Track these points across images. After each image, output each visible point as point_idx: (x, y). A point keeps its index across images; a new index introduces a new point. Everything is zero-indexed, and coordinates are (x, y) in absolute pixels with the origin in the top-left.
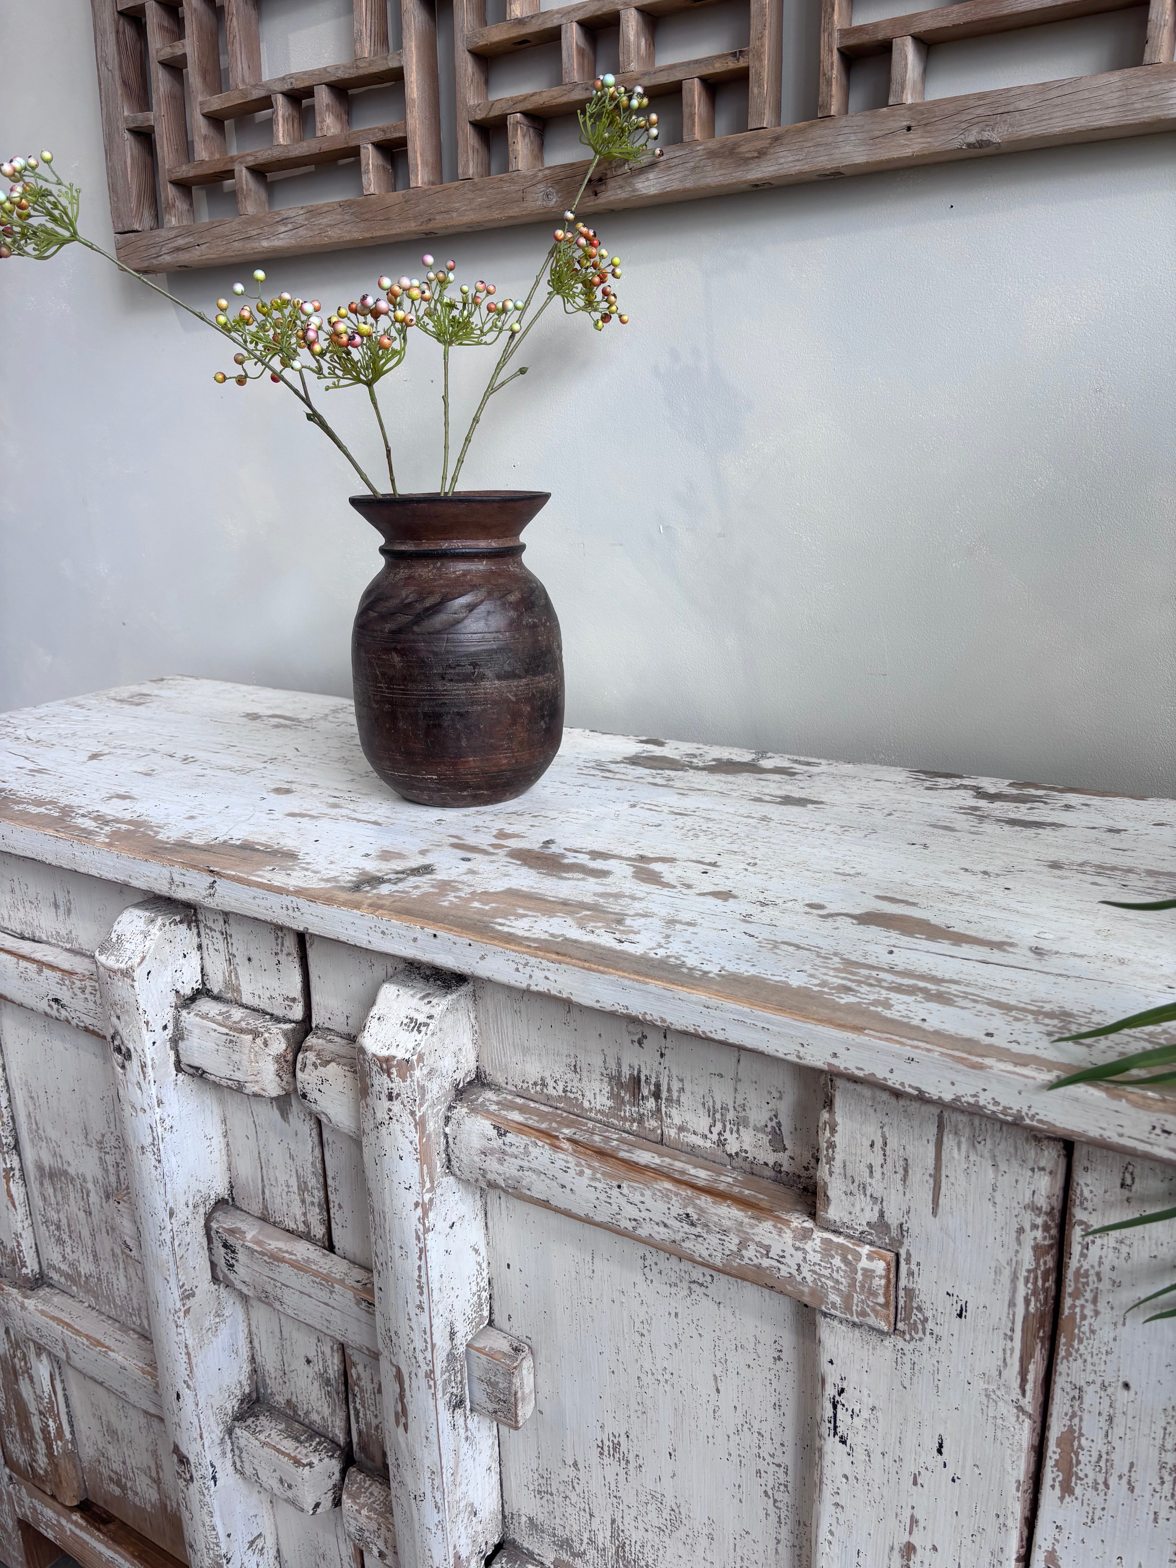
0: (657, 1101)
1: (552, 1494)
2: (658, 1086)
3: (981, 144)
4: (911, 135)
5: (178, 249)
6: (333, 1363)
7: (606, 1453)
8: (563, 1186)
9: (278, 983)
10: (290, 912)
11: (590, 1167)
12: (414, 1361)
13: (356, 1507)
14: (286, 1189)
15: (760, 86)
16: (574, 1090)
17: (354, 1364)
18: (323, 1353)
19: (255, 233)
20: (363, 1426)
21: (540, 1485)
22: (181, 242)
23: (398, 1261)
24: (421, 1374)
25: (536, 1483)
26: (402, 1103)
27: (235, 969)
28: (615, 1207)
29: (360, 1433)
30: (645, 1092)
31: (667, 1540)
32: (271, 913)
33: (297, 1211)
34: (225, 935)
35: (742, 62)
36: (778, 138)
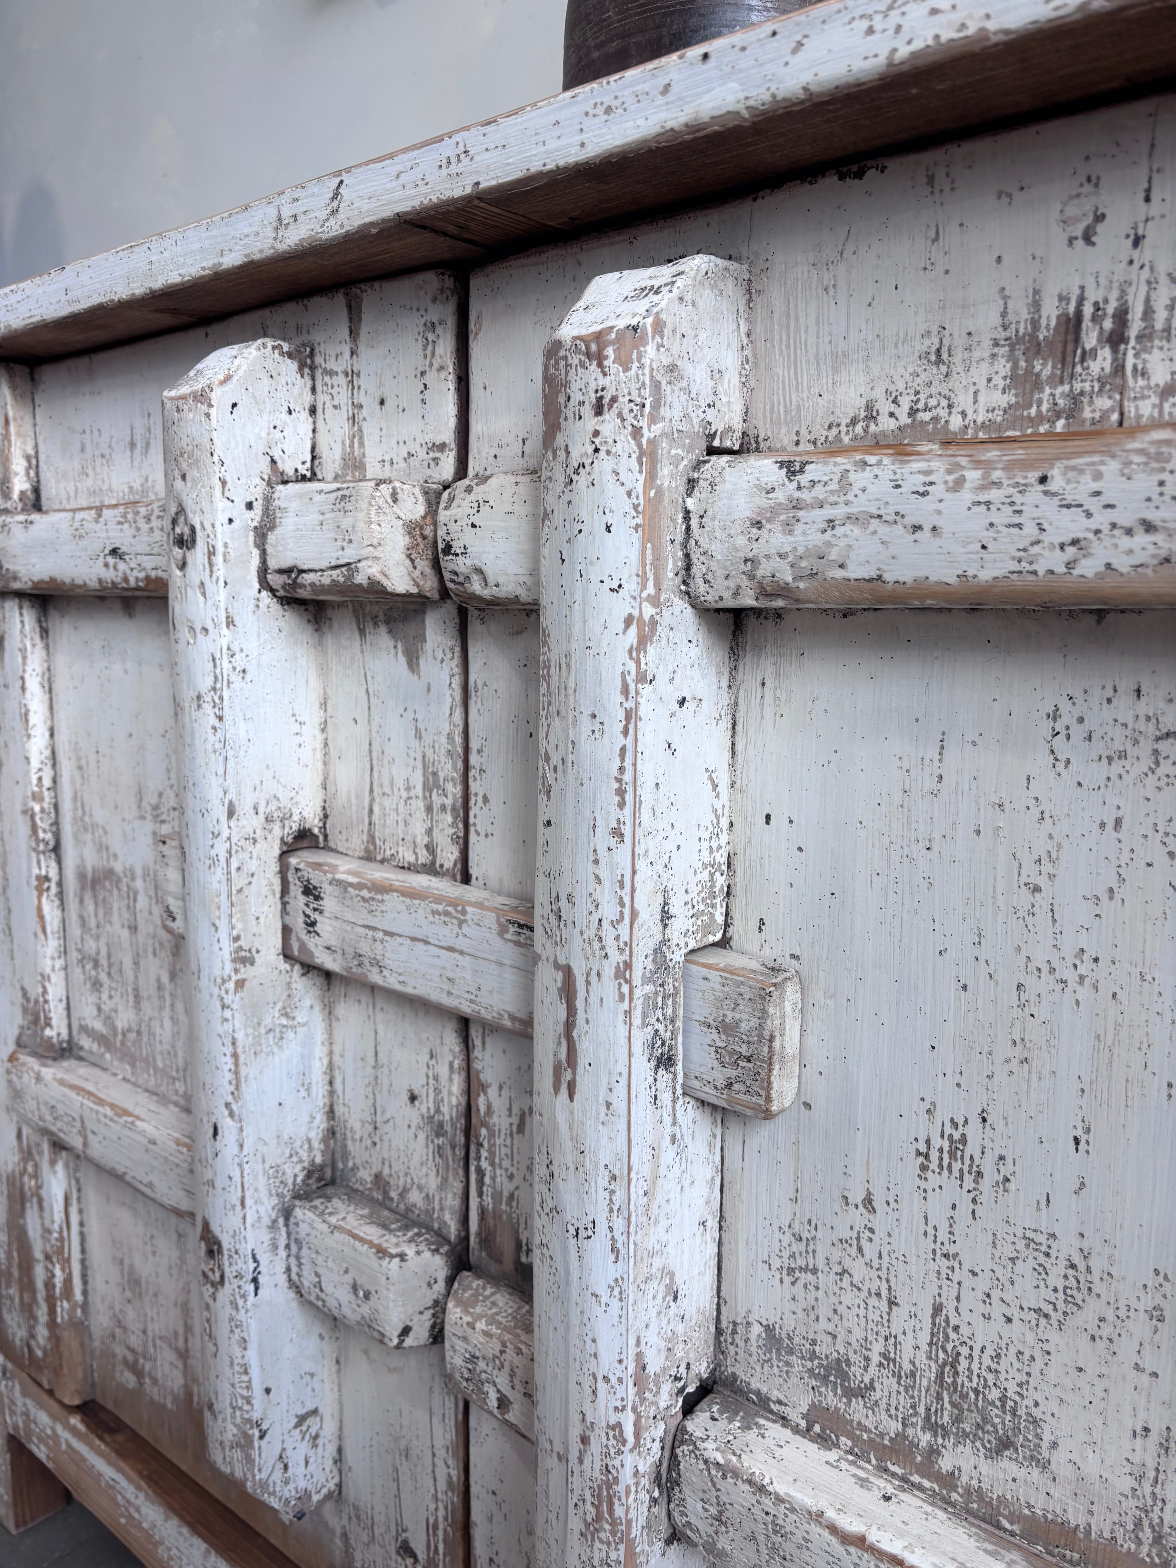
0: (1115, 350)
1: (814, 1271)
2: (1121, 317)
6: (450, 1093)
7: (934, 1165)
8: (917, 528)
9: (420, 425)
10: (453, 167)
11: (978, 464)
12: (596, 945)
13: (467, 1319)
14: (404, 794)
16: (932, 402)
17: (486, 1090)
20: (488, 1200)
21: (793, 1256)
23: (585, 746)
24: (609, 971)
25: (786, 1254)
26: (620, 415)
27: (360, 430)
28: (1030, 529)
29: (483, 1212)
30: (1090, 338)
31: (1053, 1335)
32: (422, 189)
33: (418, 829)
34: (352, 375)
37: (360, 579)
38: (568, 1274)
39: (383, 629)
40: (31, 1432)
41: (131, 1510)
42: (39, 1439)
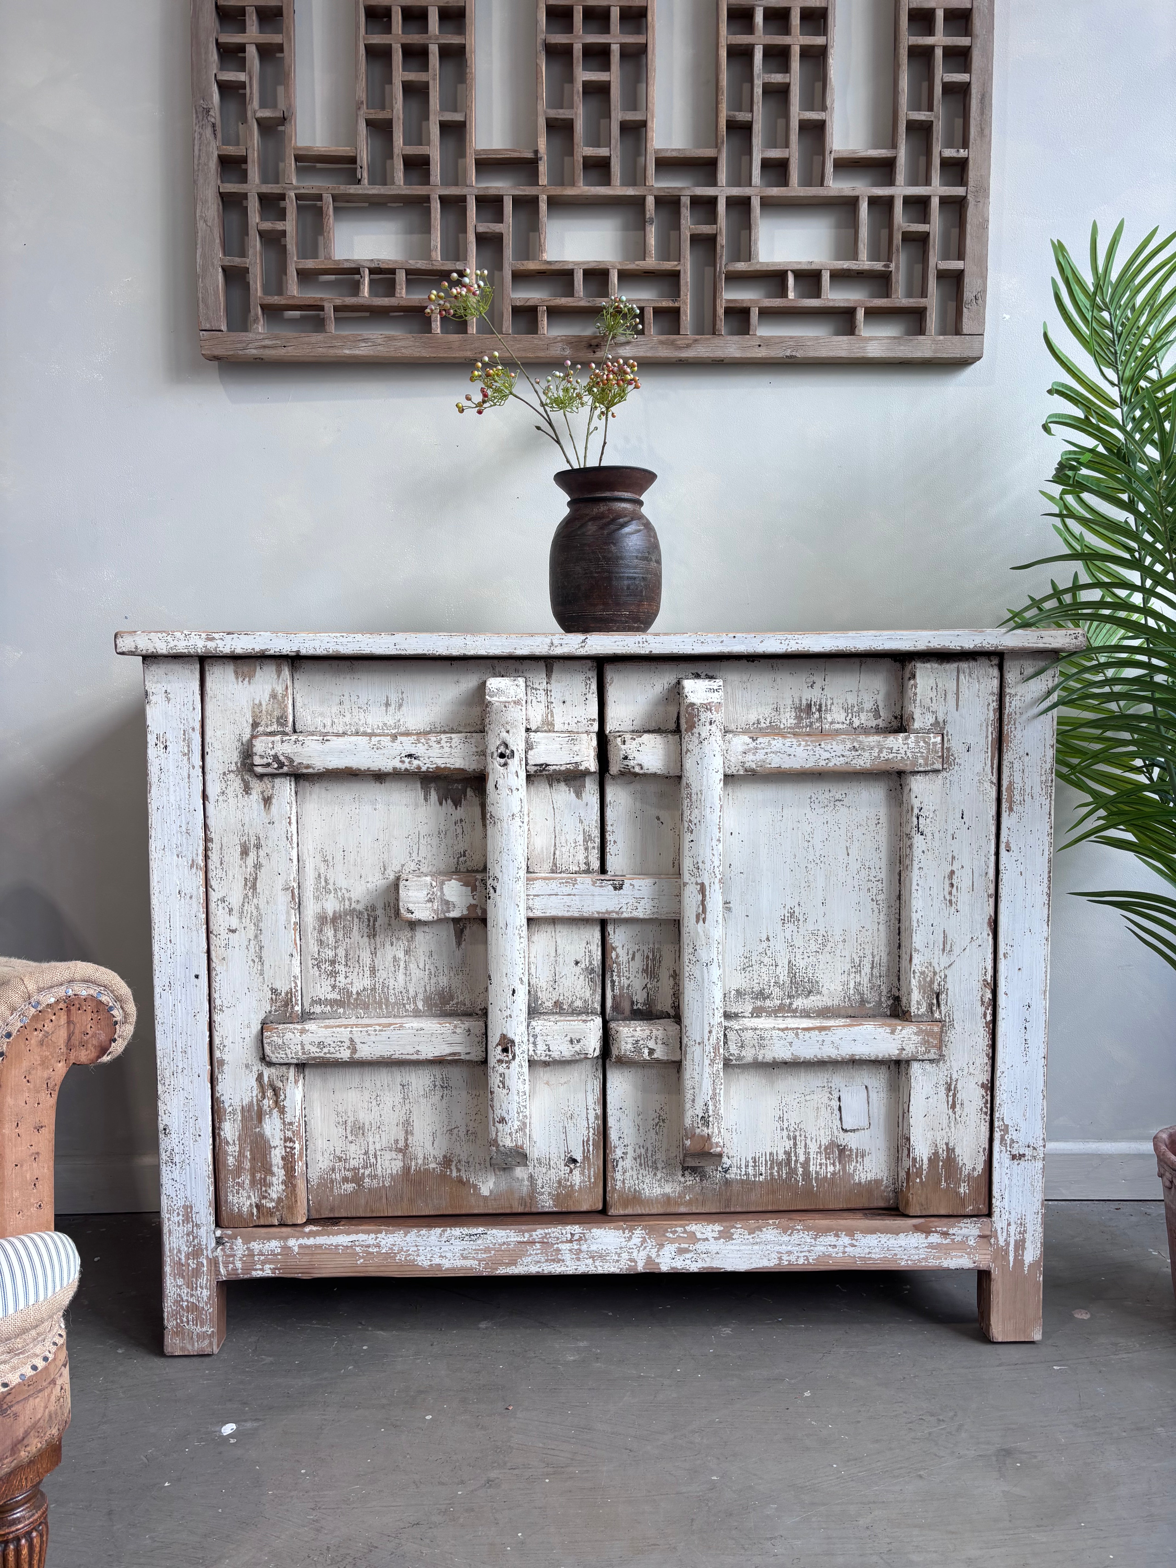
0: (819, 712)
1: (752, 966)
2: (820, 705)
3: (791, 357)
4: (760, 348)
5: (265, 347)
6: (595, 956)
7: (786, 921)
8: (789, 755)
9: (584, 712)
10: (641, 645)
11: (803, 740)
12: (714, 874)
14: (573, 845)
15: (686, 316)
16: (776, 720)
17: (614, 949)
18: (590, 952)
19: (339, 344)
20: (617, 991)
21: (745, 964)
22: (267, 342)
23: (708, 816)
24: (717, 881)
25: (743, 964)
27: (552, 711)
28: (818, 756)
29: (614, 997)
30: (814, 710)
31: (820, 956)
32: (626, 648)
33: (581, 857)
34: (547, 691)
35: (676, 305)
36: (696, 340)
37: (582, 768)
38: (703, 980)
39: (563, 784)
40: (254, 1263)
41: (370, 1250)
42: (263, 1263)
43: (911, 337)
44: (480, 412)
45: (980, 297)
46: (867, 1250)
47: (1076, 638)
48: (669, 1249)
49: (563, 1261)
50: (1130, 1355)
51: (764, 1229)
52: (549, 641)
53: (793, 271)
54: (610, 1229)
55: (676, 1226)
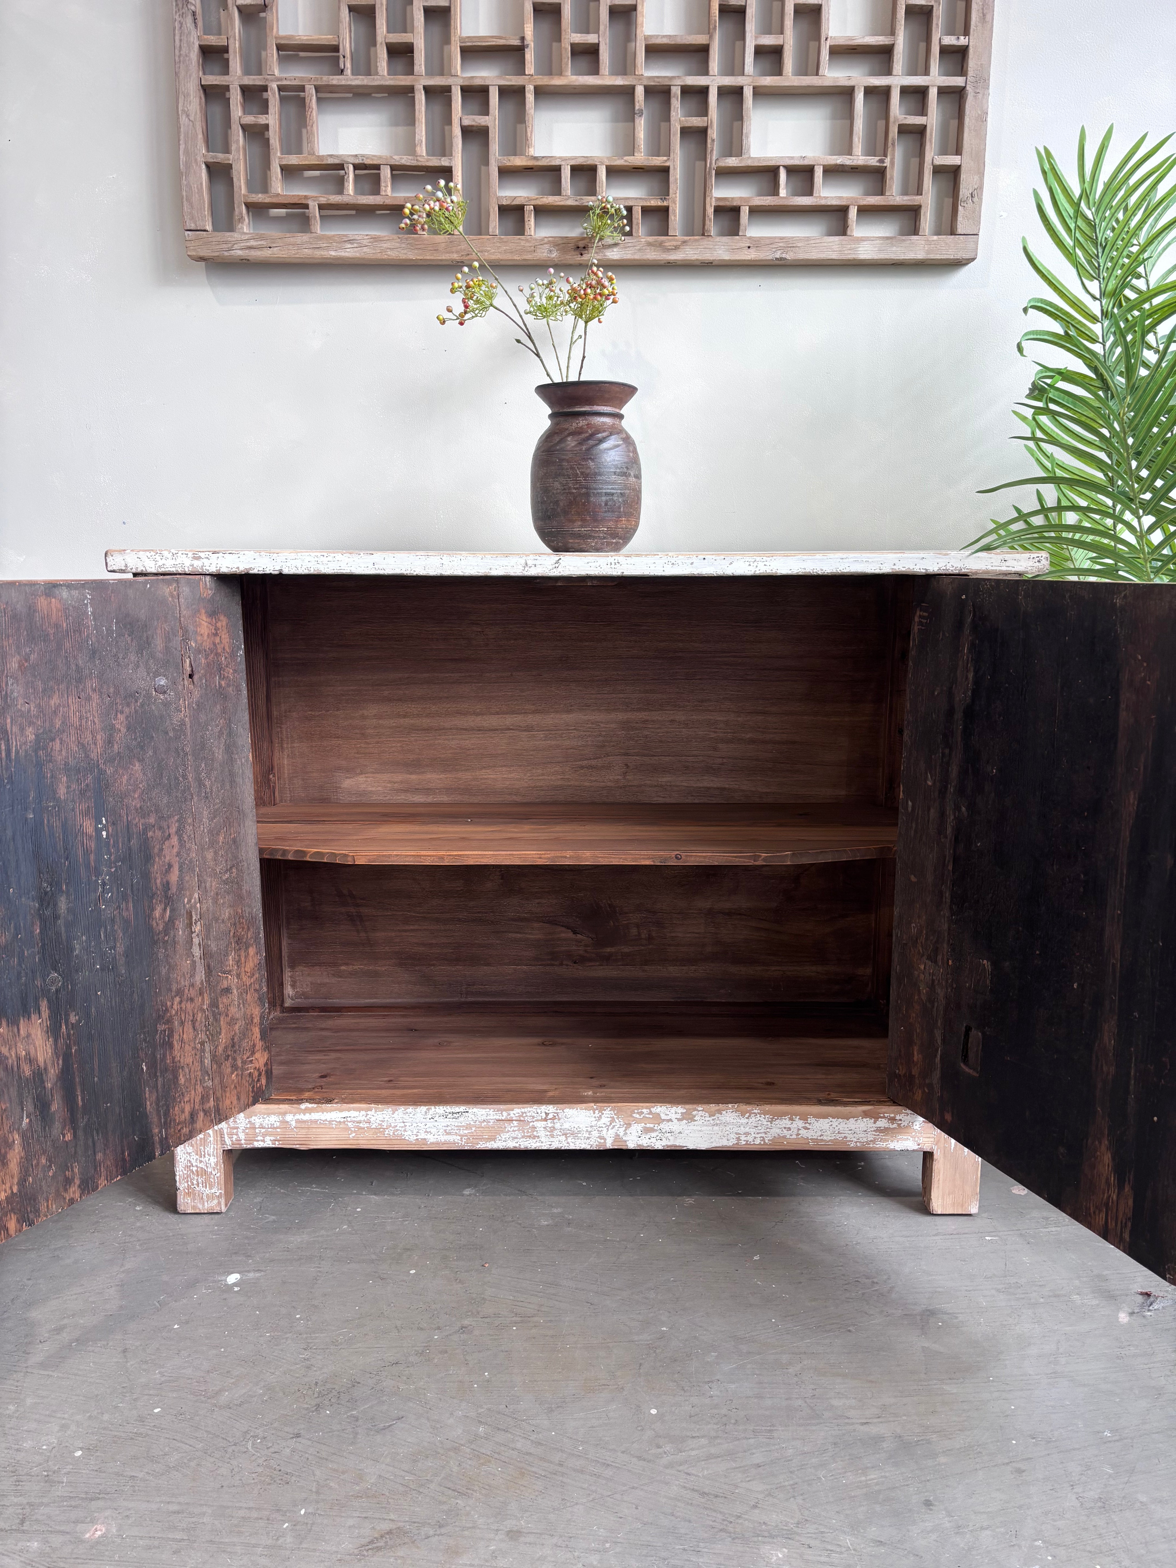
3: (781, 259)
4: (750, 250)
5: (250, 248)
10: (613, 566)
15: (675, 216)
19: (324, 245)
22: (253, 243)
35: (665, 204)
36: (684, 242)
40: (256, 1135)
41: (361, 1125)
42: (264, 1135)
43: (904, 238)
44: (461, 324)
45: (976, 194)
46: (820, 1133)
47: (1039, 561)
48: (636, 1128)
49: (538, 1137)
50: (1059, 1229)
51: (724, 1112)
52: (524, 562)
53: (785, 167)
54: (582, 1109)
55: (643, 1108)
